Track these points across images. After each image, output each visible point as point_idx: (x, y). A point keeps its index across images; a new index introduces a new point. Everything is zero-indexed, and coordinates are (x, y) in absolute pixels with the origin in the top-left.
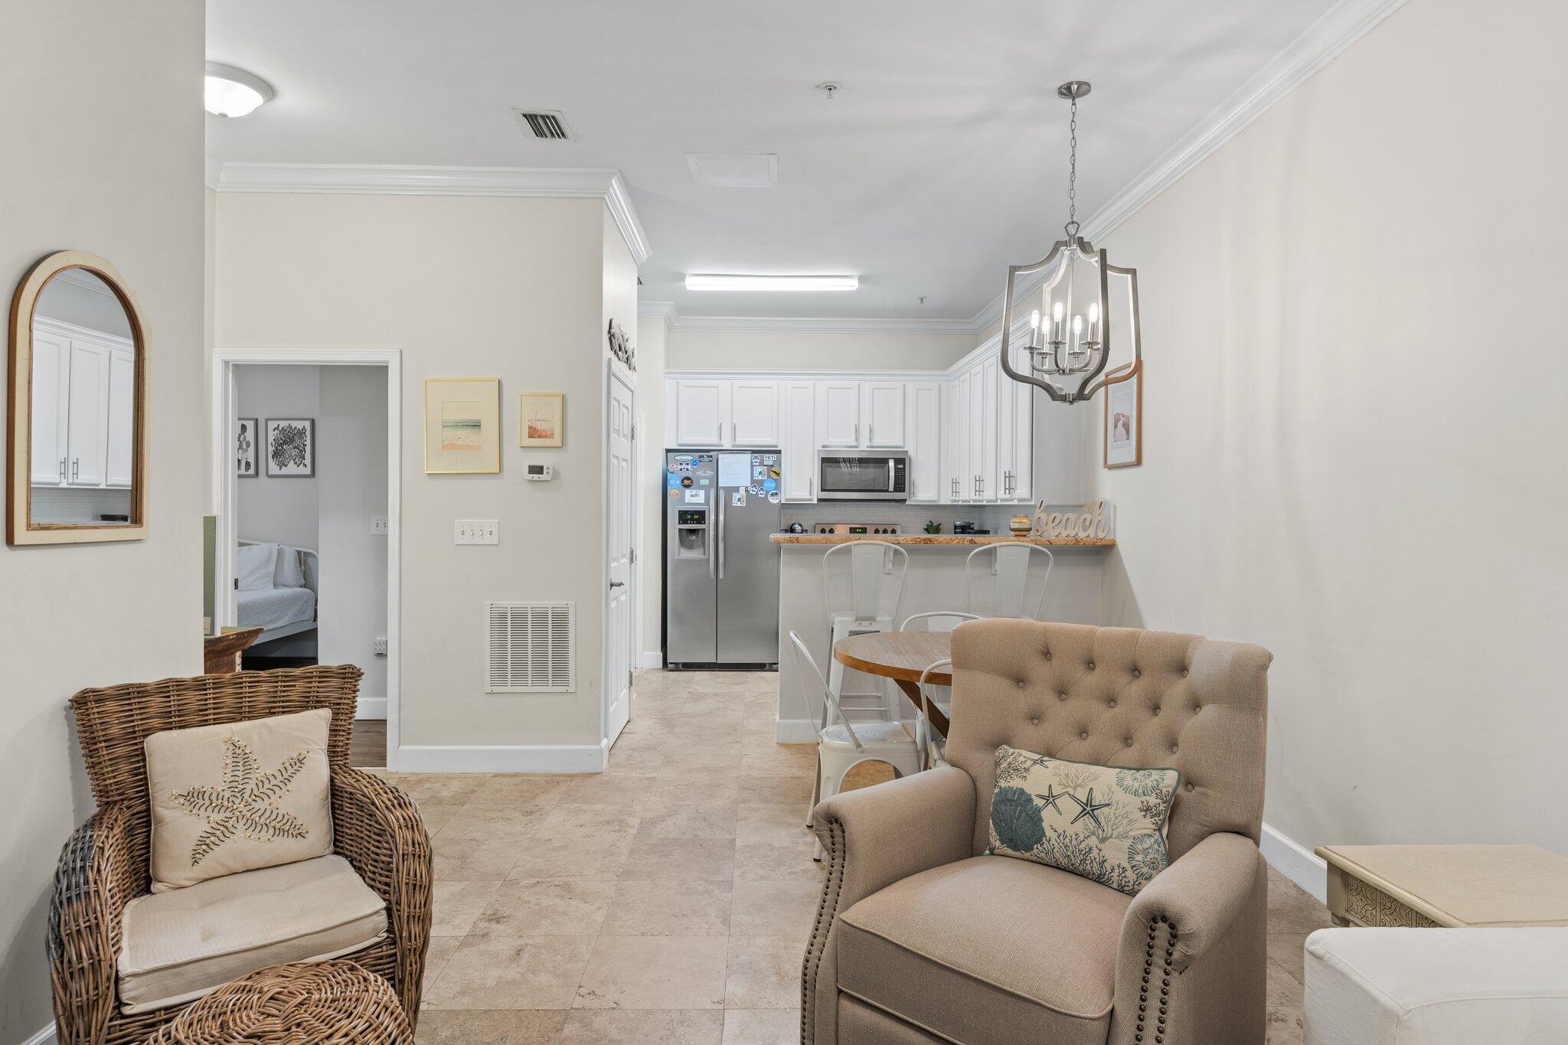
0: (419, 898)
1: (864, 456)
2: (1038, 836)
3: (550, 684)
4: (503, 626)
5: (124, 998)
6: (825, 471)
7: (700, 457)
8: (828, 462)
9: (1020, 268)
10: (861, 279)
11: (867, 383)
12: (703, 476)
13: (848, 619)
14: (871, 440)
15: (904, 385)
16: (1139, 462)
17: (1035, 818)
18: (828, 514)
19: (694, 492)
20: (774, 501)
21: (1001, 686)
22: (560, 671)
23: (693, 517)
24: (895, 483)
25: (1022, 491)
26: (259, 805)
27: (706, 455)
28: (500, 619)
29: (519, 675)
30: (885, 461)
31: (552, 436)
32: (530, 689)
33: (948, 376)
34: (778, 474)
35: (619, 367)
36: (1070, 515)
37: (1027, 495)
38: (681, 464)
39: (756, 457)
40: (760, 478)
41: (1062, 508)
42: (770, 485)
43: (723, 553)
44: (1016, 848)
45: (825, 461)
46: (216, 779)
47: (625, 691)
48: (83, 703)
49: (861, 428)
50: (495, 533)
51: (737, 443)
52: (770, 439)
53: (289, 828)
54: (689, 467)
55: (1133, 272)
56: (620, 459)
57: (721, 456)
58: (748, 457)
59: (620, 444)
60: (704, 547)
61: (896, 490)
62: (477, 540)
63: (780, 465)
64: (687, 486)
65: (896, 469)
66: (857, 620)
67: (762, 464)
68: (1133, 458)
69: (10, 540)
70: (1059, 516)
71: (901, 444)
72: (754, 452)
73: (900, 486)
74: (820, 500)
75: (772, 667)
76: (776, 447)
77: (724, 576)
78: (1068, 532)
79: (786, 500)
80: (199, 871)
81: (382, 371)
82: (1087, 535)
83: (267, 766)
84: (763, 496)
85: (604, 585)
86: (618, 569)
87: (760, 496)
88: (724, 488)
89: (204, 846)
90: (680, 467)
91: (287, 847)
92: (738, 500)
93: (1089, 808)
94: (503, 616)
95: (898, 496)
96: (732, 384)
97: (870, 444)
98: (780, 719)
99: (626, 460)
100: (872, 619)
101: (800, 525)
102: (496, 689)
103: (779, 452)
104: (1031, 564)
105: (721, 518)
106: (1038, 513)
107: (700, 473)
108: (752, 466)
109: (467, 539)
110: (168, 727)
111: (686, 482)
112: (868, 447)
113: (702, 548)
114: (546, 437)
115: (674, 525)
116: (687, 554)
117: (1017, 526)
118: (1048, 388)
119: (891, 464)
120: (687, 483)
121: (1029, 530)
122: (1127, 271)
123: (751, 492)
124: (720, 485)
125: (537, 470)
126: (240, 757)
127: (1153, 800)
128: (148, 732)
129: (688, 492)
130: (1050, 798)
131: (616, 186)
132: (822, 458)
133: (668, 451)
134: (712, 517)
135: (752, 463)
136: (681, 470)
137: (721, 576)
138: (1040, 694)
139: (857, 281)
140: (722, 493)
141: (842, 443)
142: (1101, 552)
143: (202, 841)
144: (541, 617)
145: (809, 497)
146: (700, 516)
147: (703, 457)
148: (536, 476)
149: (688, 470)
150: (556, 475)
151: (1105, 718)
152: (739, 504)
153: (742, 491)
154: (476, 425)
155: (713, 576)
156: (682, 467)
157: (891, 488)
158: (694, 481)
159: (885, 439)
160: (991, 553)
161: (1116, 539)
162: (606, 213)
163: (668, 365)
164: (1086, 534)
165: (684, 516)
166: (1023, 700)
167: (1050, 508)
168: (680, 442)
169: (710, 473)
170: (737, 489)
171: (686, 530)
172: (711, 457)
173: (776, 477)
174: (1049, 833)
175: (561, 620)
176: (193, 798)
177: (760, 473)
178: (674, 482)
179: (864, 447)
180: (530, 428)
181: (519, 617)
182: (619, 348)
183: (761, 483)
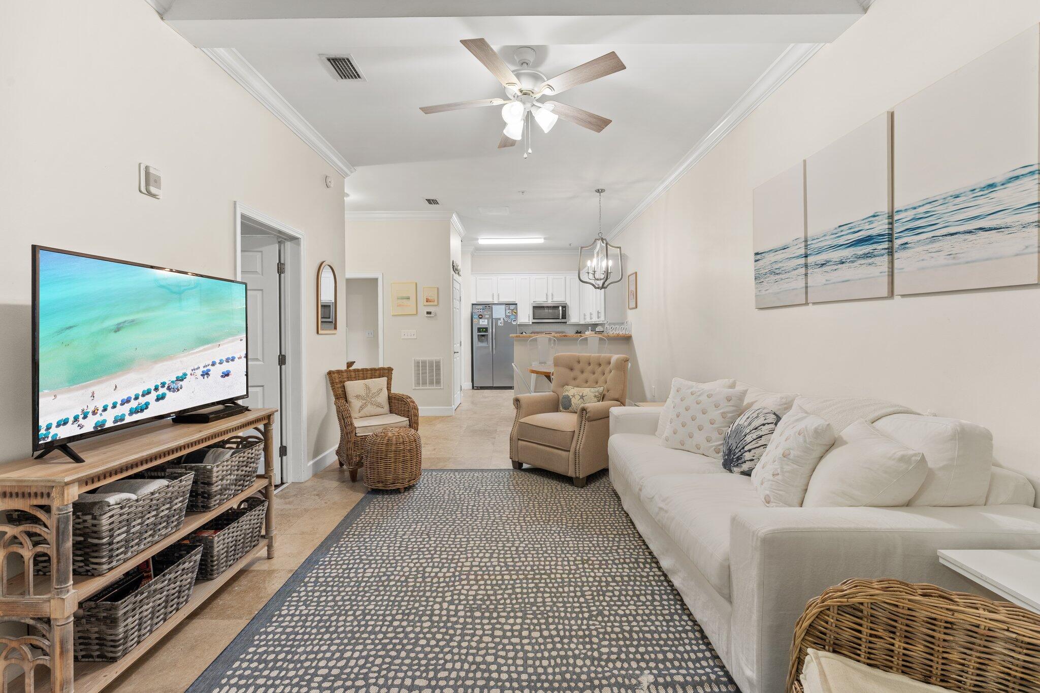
0: (416, 418)
1: (549, 305)
2: (570, 405)
3: (435, 386)
4: (418, 366)
5: (357, 432)
6: (535, 311)
7: (485, 306)
8: (536, 307)
9: (584, 247)
10: (545, 239)
11: (551, 277)
13: (537, 363)
14: (552, 299)
15: (565, 277)
16: (636, 307)
17: (570, 401)
18: (535, 328)
19: (483, 320)
20: (514, 323)
21: (568, 371)
22: (438, 382)
23: (483, 330)
24: (562, 316)
25: (602, 318)
26: (372, 399)
27: (488, 306)
28: (417, 364)
29: (424, 383)
30: (558, 307)
31: (434, 301)
32: (428, 387)
34: (516, 313)
35: (456, 276)
36: (617, 326)
37: (604, 320)
39: (507, 306)
40: (509, 314)
41: (614, 324)
42: (513, 317)
43: (495, 344)
44: (566, 409)
45: (534, 307)
46: (362, 392)
47: (459, 392)
48: (330, 373)
49: (548, 295)
50: (415, 335)
51: (500, 301)
52: (513, 299)
53: (379, 406)
54: (481, 311)
55: (620, 248)
56: (456, 309)
57: (493, 306)
58: (504, 306)
59: (456, 303)
61: (562, 318)
62: (410, 337)
63: (517, 309)
65: (562, 310)
66: (540, 363)
67: (509, 309)
68: (634, 305)
69: (318, 333)
70: (613, 326)
71: (564, 300)
72: (506, 304)
73: (564, 317)
74: (533, 323)
75: (511, 388)
76: (515, 302)
78: (616, 332)
79: (519, 323)
80: (360, 415)
81: (376, 280)
82: (622, 333)
83: (374, 390)
85: (453, 353)
86: (456, 347)
87: (509, 321)
88: (495, 319)
89: (362, 408)
91: (379, 410)
92: (500, 323)
93: (582, 397)
95: (563, 320)
96: (497, 278)
97: (552, 301)
99: (458, 309)
100: (545, 363)
101: (525, 331)
102: (416, 388)
103: (516, 304)
104: (599, 344)
105: (494, 330)
106: (606, 326)
107: (486, 313)
109: (406, 337)
110: (348, 380)
113: (487, 342)
114: (432, 302)
115: (476, 333)
116: (481, 344)
117: (598, 330)
118: (593, 285)
119: (560, 308)
120: (481, 317)
121: (602, 332)
122: (618, 247)
123: (506, 320)
124: (493, 317)
125: (429, 313)
126: (368, 388)
127: (597, 394)
128: (344, 382)
129: (480, 320)
130: (573, 396)
131: (454, 216)
133: (473, 304)
134: (491, 330)
135: (506, 309)
136: (478, 312)
137: (494, 353)
138: (577, 373)
139: (543, 239)
140: (494, 321)
141: (541, 300)
142: (628, 339)
143: (361, 407)
144: (431, 363)
145: (528, 321)
146: (486, 330)
148: (429, 315)
150: (436, 315)
151: (593, 377)
152: (501, 325)
153: (502, 320)
154: (408, 298)
155: (491, 353)
156: (478, 310)
157: (561, 318)
158: (483, 316)
159: (558, 299)
160: (586, 339)
161: (632, 334)
162: (451, 225)
163: (472, 271)
165: (479, 330)
166: (572, 374)
167: (610, 324)
168: (478, 301)
169: (489, 313)
170: (500, 319)
171: (481, 335)
172: (490, 306)
174: (573, 404)
175: (438, 364)
176: (358, 397)
177: (509, 312)
178: (475, 316)
179: (550, 302)
180: (427, 299)
181: (424, 362)
182: (455, 269)
183: (509, 317)
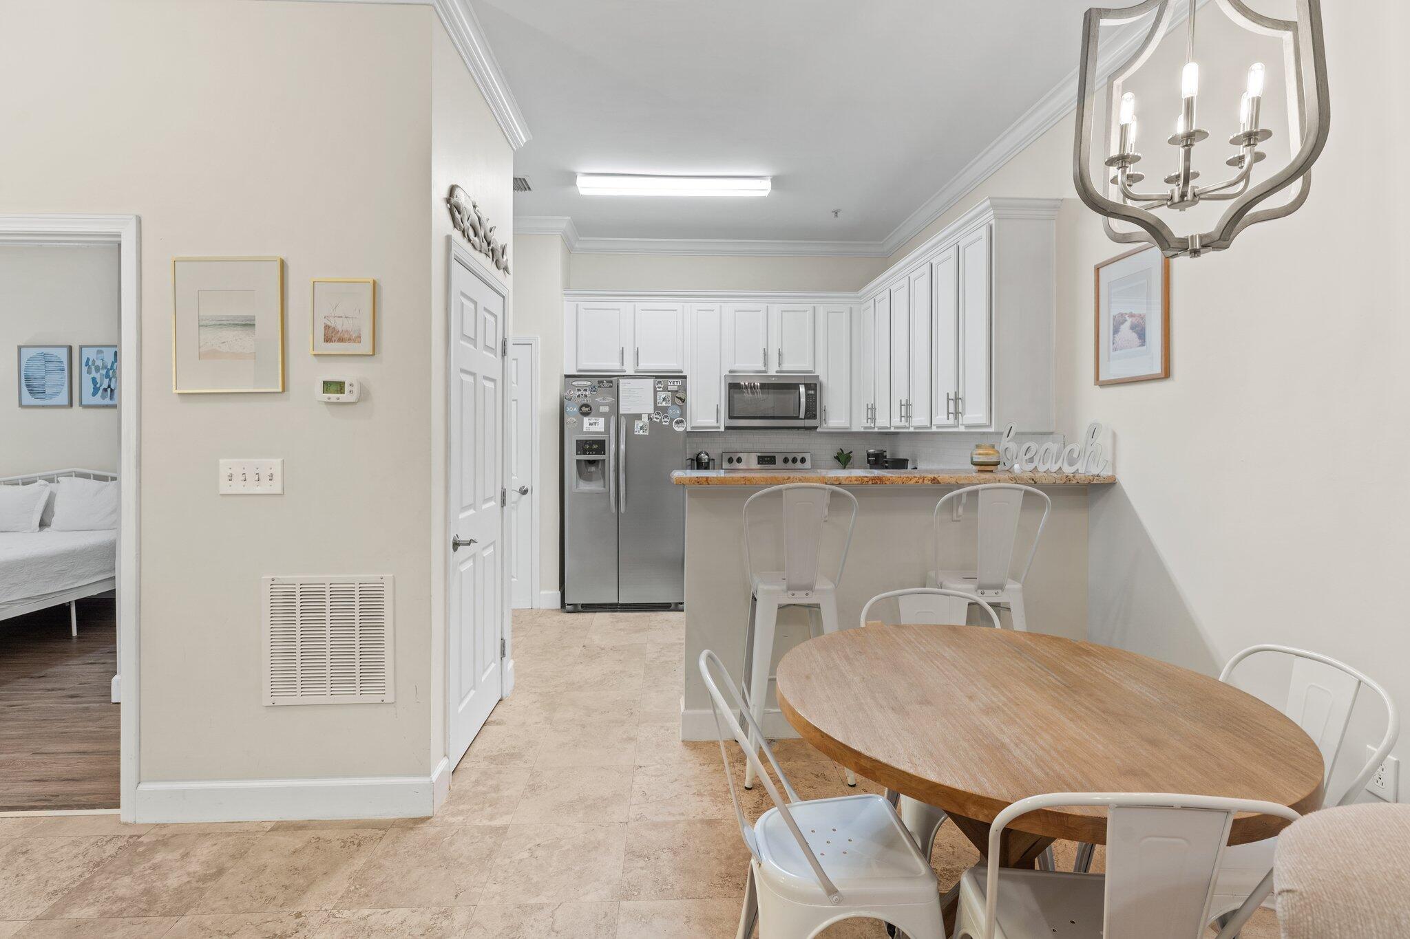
1: (773, 381)
3: (358, 692)
4: (288, 611)
6: (733, 397)
7: (599, 382)
8: (734, 387)
10: (776, 181)
11: (776, 305)
12: (603, 403)
13: (776, 587)
14: (780, 365)
15: (814, 307)
16: (1167, 373)
18: (735, 443)
19: (593, 420)
20: (679, 429)
22: (373, 673)
23: (592, 447)
24: (807, 410)
27: (607, 382)
28: (283, 600)
29: (313, 680)
30: (796, 387)
31: (358, 339)
32: (328, 699)
33: (860, 298)
34: (683, 401)
35: (472, 255)
38: (579, 390)
39: (660, 382)
40: (664, 404)
42: (674, 412)
43: (624, 485)
45: (732, 387)
47: (494, 667)
49: (769, 353)
50: (278, 478)
51: (640, 368)
52: (675, 364)
54: (588, 393)
56: (479, 378)
57: (621, 381)
58: (651, 382)
60: (604, 477)
61: (806, 418)
62: (252, 489)
63: (686, 390)
64: (586, 414)
65: (807, 396)
66: (789, 589)
67: (666, 389)
68: (1157, 369)
70: (1034, 446)
71: (811, 368)
72: (657, 377)
73: (811, 412)
74: (727, 428)
75: (676, 607)
76: (682, 372)
77: (626, 509)
78: (1047, 466)
79: (692, 428)
81: (115, 242)
82: (1075, 470)
84: (667, 424)
85: (438, 544)
86: (473, 520)
87: (664, 423)
88: (624, 415)
90: (577, 393)
92: (640, 429)
94: (289, 595)
95: (809, 423)
96: (635, 306)
97: (778, 369)
98: (686, 708)
99: (494, 380)
100: (809, 588)
101: (707, 454)
102: (279, 701)
103: (685, 377)
105: (622, 447)
106: (1003, 442)
107: (599, 399)
108: (655, 392)
109: (238, 487)
111: (584, 409)
112: (777, 372)
113: (602, 481)
114: (349, 340)
115: (572, 456)
116: (585, 487)
117: (979, 459)
119: (802, 389)
120: (586, 410)
121: (997, 464)
123: (655, 419)
124: (621, 412)
125: (335, 387)
129: (586, 419)
132: (730, 384)
133: (567, 376)
134: (613, 446)
135: (655, 388)
136: (579, 396)
137: (622, 509)
139: (770, 183)
140: (623, 421)
141: (750, 365)
142: (1096, 491)
144: (342, 595)
145: (715, 424)
146: (599, 446)
147: (602, 382)
148: (334, 397)
149: (586, 396)
150: (364, 395)
152: (641, 433)
153: (645, 419)
154: (248, 324)
155: (614, 510)
156: (579, 393)
157: (802, 415)
158: (592, 406)
159: (796, 364)
161: (1117, 476)
163: (567, 285)
164: (1073, 469)
165: (582, 446)
167: (1021, 435)
168: (581, 367)
169: (610, 399)
170: (639, 417)
171: (586, 461)
172: (611, 382)
173: (681, 404)
175: (372, 599)
177: (664, 399)
178: (572, 409)
179: (773, 374)
180: (327, 327)
181: (312, 595)
182: (471, 229)
183: (665, 410)
